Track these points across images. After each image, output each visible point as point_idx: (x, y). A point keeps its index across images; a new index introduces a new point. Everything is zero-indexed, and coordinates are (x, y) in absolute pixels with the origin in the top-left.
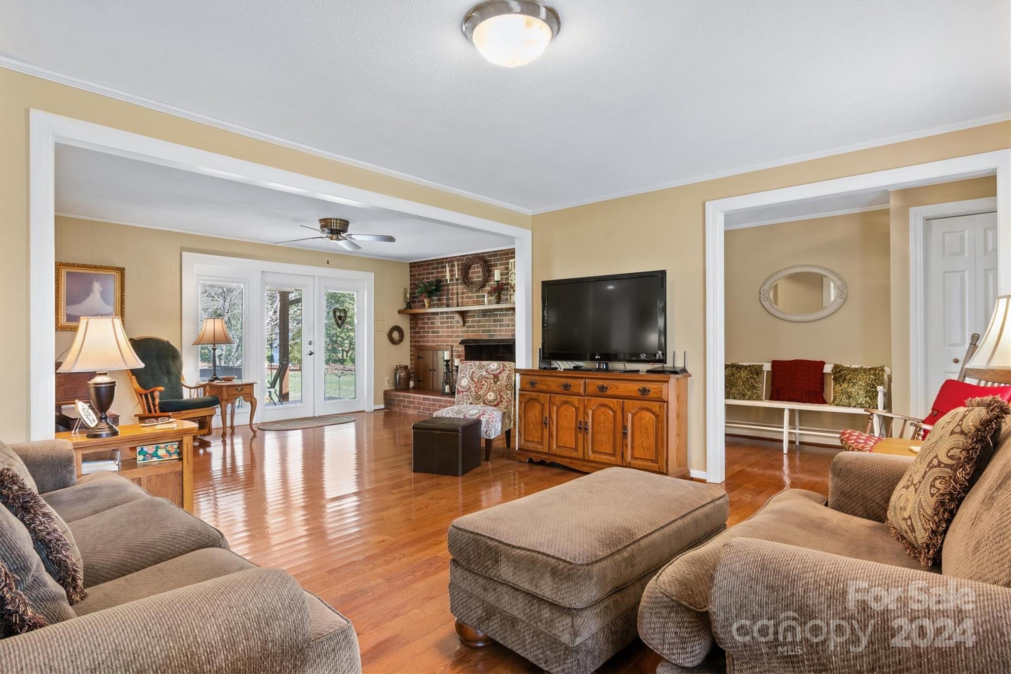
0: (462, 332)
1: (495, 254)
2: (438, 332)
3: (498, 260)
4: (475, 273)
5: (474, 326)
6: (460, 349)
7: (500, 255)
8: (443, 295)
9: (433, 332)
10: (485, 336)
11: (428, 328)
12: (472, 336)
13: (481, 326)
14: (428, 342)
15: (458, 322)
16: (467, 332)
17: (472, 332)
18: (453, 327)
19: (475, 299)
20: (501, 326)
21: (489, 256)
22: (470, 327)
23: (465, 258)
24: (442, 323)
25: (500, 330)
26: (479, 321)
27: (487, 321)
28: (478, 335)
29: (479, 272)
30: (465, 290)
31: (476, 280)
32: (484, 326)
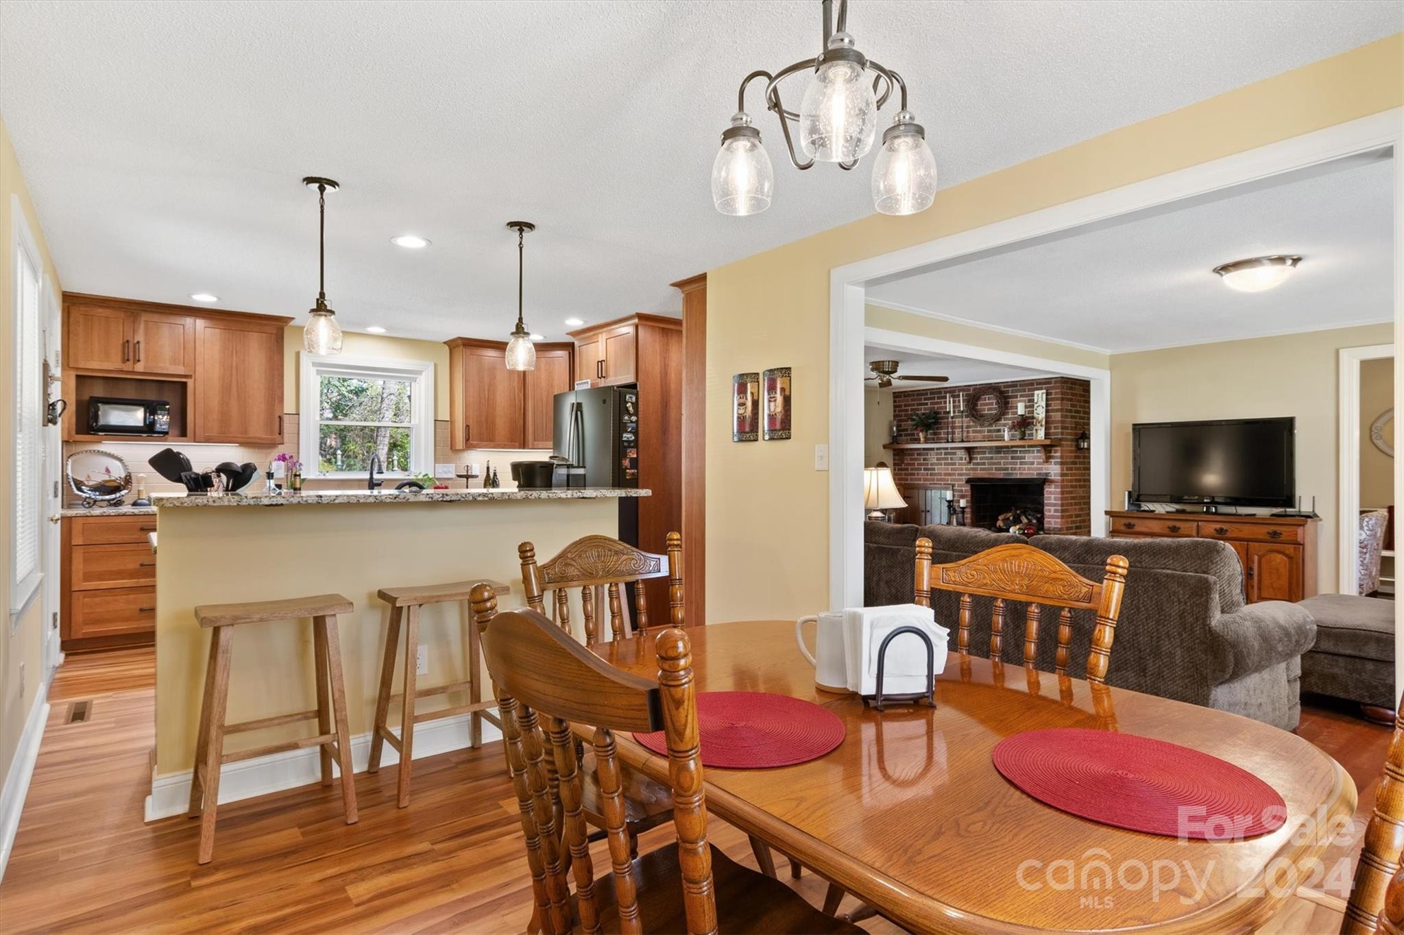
0: (966, 469)
1: (1014, 384)
2: (934, 469)
3: (1019, 391)
4: (986, 404)
5: (984, 464)
6: (964, 489)
7: (1021, 386)
8: (941, 429)
9: (925, 469)
10: (1001, 475)
11: (921, 464)
12: (980, 474)
13: (995, 464)
14: (920, 479)
15: (961, 459)
16: (975, 469)
17: (981, 469)
18: (954, 464)
19: (986, 434)
20: (1021, 463)
21: (1005, 387)
22: (978, 464)
23: (972, 388)
24: (938, 459)
25: (1020, 469)
26: (992, 458)
27: (1002, 458)
28: (991, 474)
29: (992, 404)
30: (972, 424)
31: (986, 412)
32: (1000, 463)
